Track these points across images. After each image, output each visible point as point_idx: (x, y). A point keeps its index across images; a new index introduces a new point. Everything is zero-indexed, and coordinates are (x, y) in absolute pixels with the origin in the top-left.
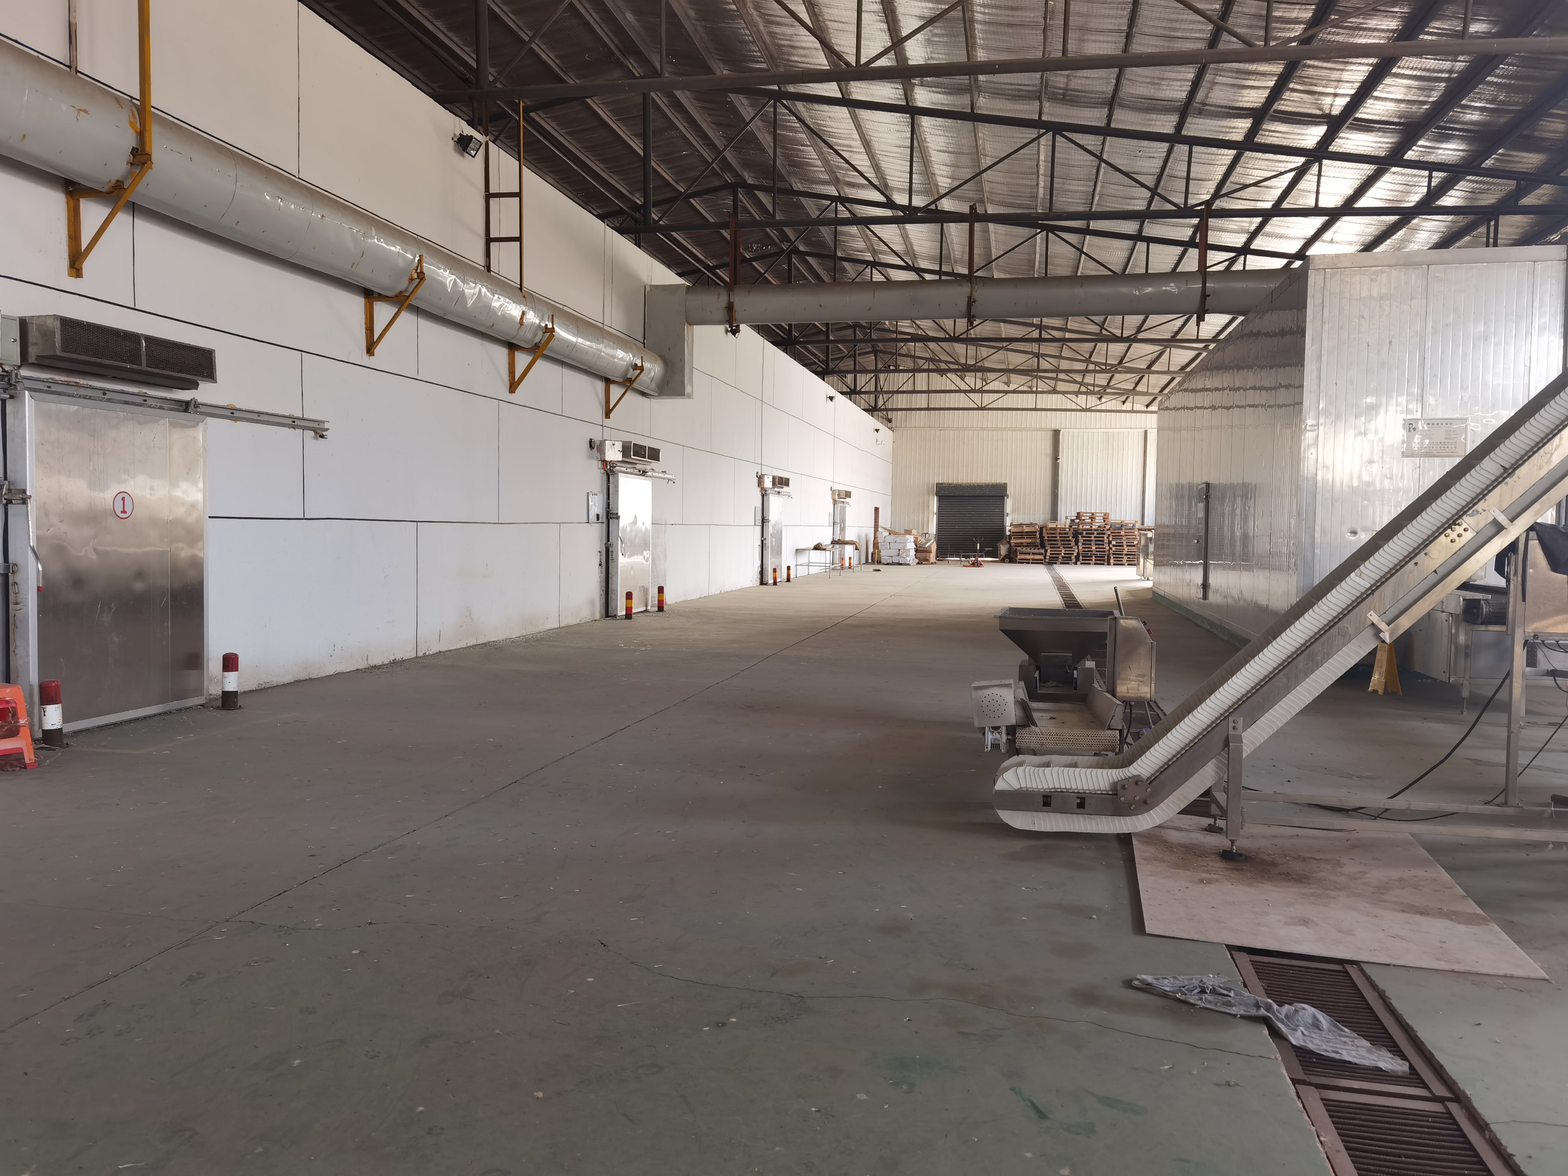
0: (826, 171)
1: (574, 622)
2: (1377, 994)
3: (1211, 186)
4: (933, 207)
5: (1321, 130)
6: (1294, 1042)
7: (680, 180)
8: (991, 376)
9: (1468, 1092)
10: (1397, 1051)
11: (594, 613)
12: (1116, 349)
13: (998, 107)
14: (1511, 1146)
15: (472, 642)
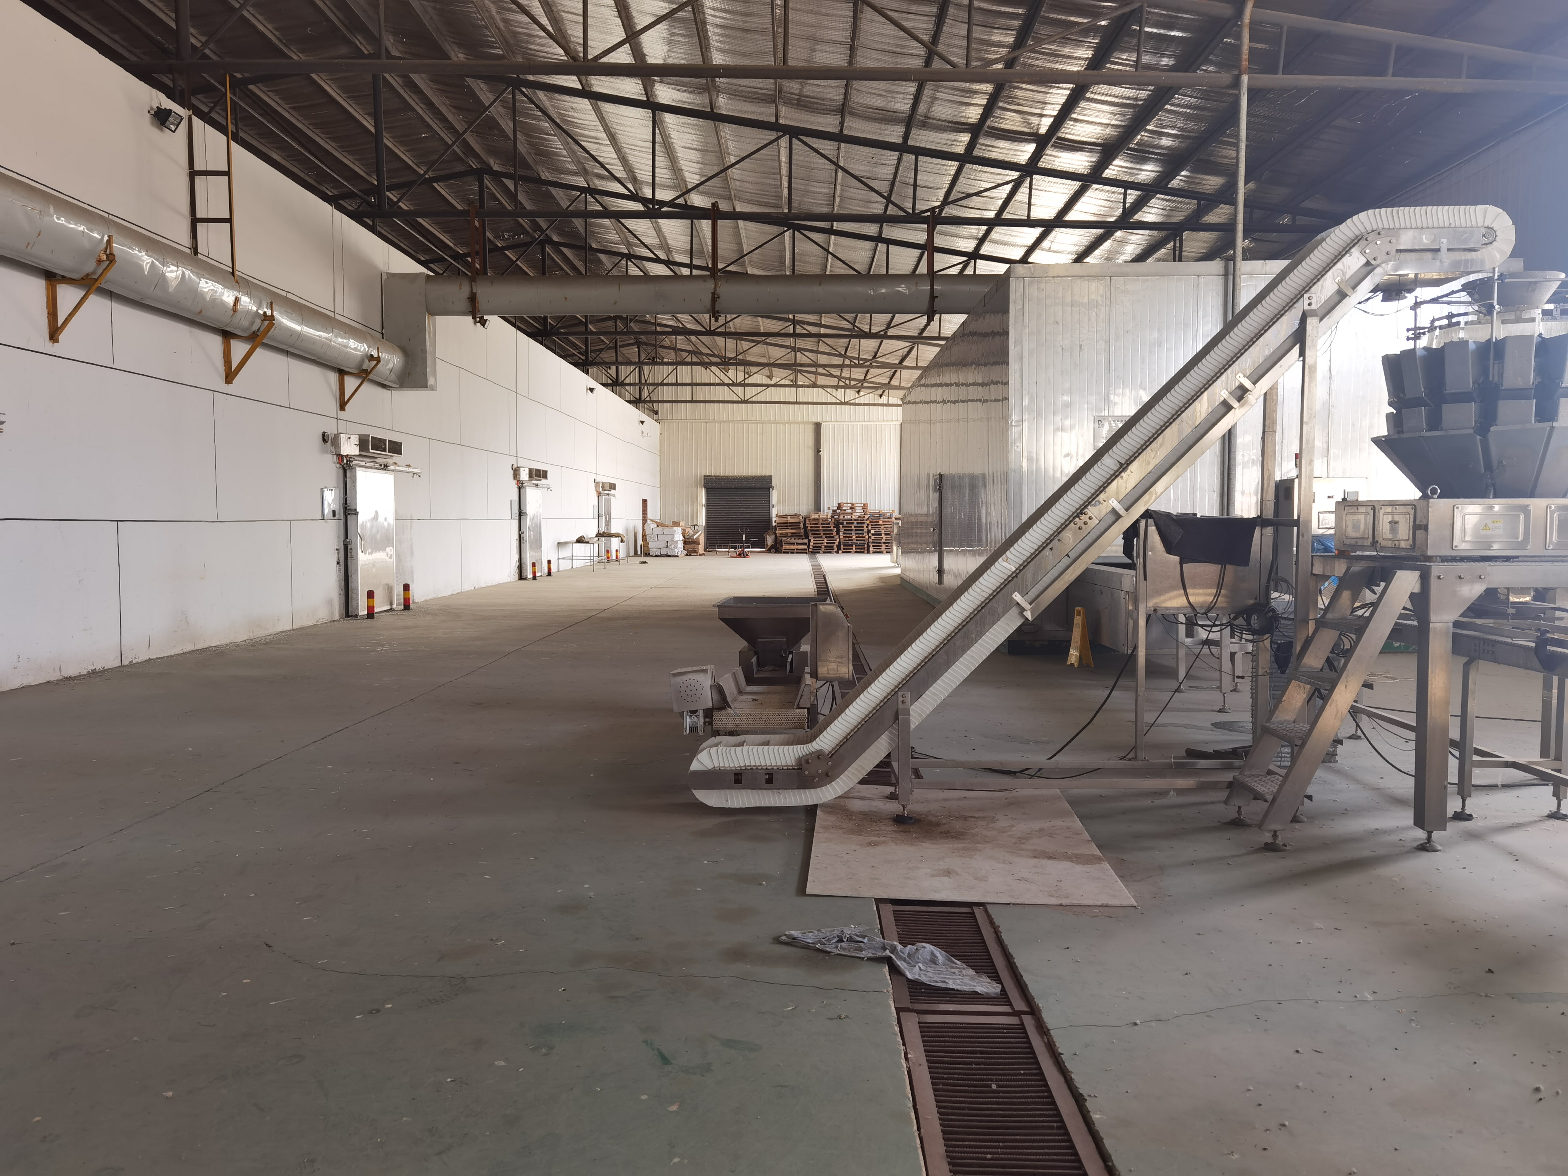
0: (573, 161)
1: (310, 623)
2: (993, 930)
3: (941, 194)
4: (680, 201)
5: (1031, 147)
6: (910, 976)
7: (421, 163)
8: (754, 369)
9: (1040, 1005)
10: (995, 977)
11: (332, 614)
12: (869, 345)
13: (740, 108)
14: (1062, 1047)
15: (189, 648)
